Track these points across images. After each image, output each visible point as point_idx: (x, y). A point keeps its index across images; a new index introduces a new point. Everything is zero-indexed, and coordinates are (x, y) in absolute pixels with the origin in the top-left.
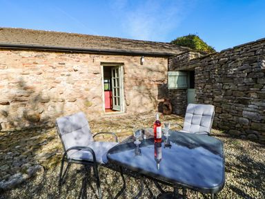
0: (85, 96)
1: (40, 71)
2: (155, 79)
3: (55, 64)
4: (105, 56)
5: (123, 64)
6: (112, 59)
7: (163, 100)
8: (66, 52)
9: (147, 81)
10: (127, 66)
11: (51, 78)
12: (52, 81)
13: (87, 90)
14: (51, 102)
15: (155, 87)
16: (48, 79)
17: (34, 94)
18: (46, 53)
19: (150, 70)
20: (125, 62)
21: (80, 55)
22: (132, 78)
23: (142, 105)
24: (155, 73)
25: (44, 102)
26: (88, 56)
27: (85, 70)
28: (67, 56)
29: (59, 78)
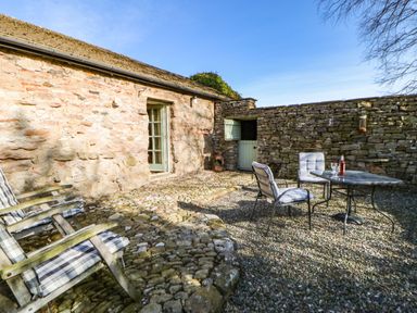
0: (128, 150)
1: (57, 100)
2: (203, 128)
3: (84, 92)
4: (153, 89)
5: (171, 103)
6: (161, 95)
7: (209, 155)
8: (101, 73)
9: (195, 130)
10: (177, 107)
11: (76, 117)
12: (79, 121)
13: (131, 139)
14: (77, 161)
15: (202, 137)
16: (71, 116)
17: (45, 145)
18: (68, 69)
19: (199, 115)
20: (176, 101)
21: (121, 81)
22: (181, 124)
23: (190, 161)
24: (203, 120)
25: (64, 160)
26: (132, 84)
27: (128, 108)
28: (101, 80)
29: (89, 117)
